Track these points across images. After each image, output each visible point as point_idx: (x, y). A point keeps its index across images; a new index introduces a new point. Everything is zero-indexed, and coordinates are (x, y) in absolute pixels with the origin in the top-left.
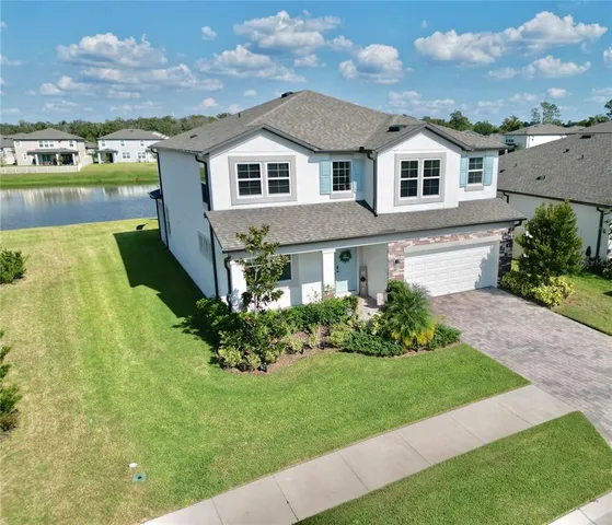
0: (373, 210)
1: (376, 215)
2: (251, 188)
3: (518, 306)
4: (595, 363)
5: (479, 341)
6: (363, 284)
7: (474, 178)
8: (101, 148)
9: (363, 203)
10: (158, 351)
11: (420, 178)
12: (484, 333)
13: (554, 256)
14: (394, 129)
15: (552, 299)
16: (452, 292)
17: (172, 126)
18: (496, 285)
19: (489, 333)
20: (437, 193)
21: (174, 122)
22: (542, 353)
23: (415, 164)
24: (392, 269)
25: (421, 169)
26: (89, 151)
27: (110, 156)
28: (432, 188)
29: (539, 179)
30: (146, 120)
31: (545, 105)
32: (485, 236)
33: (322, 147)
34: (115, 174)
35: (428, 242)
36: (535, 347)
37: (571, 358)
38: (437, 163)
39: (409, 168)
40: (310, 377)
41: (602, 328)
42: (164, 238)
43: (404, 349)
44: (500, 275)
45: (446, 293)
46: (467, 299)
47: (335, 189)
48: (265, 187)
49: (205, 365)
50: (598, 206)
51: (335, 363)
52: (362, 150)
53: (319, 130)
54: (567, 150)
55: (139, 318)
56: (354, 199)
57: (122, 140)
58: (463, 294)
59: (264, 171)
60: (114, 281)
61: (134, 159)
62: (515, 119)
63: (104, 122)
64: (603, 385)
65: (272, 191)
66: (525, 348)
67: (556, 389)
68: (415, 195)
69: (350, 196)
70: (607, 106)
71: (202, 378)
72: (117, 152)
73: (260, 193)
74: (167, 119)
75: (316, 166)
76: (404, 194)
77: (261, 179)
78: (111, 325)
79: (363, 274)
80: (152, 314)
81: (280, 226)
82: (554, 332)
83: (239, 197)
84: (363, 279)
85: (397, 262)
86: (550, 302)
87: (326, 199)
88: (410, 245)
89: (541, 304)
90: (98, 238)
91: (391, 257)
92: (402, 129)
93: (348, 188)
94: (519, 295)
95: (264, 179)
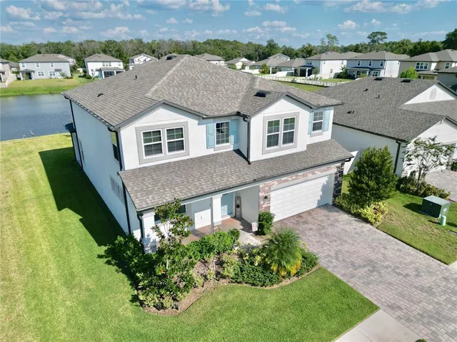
0: (247, 159)
1: (249, 163)
2: (153, 149)
3: (350, 224)
4: (418, 282)
5: (332, 263)
6: (238, 209)
7: (317, 127)
8: (22, 69)
9: (238, 152)
10: (88, 290)
11: (281, 133)
12: (332, 253)
13: (378, 189)
14: (261, 94)
15: (375, 219)
16: (301, 212)
17: (73, 48)
18: (331, 203)
19: (337, 254)
20: (292, 141)
21: (74, 46)
22: (379, 273)
23: (277, 123)
24: (262, 203)
25: (282, 125)
26: (13, 69)
27: (29, 75)
28: (289, 138)
29: (349, 113)
30: (53, 43)
31: (329, 36)
32: (325, 171)
33: (208, 113)
34: (34, 89)
35: (287, 181)
36: (372, 266)
37: (401, 277)
38: (292, 120)
39: (273, 125)
40: (214, 314)
41: (413, 244)
42: (78, 159)
43: (281, 278)
44: (335, 196)
45: (298, 213)
46: (313, 218)
47: (218, 142)
48: (165, 147)
49: (128, 304)
50: (397, 140)
51: (230, 297)
52: (238, 114)
53: (203, 95)
54: (367, 90)
55: (67, 250)
56: (232, 149)
57: (37, 62)
58: (309, 212)
59: (164, 135)
60: (43, 207)
61: (46, 76)
62: (309, 45)
63: (21, 45)
64: (431, 307)
65: (171, 149)
66: (366, 269)
67: (399, 313)
68: (277, 144)
69: (229, 147)
70: (369, 37)
71: (127, 320)
72: (34, 72)
73: (161, 152)
74: (68, 43)
75: (204, 127)
76: (269, 145)
77: (162, 142)
78: (46, 258)
79: (238, 202)
80: (78, 245)
81: (179, 180)
82: (383, 251)
83: (145, 157)
84: (238, 206)
85: (266, 198)
86: (374, 221)
87: (211, 151)
88: (275, 183)
89: (366, 220)
90: (26, 158)
91: (262, 194)
92: (267, 96)
93: (227, 141)
94: (348, 212)
95: (165, 141)
